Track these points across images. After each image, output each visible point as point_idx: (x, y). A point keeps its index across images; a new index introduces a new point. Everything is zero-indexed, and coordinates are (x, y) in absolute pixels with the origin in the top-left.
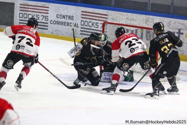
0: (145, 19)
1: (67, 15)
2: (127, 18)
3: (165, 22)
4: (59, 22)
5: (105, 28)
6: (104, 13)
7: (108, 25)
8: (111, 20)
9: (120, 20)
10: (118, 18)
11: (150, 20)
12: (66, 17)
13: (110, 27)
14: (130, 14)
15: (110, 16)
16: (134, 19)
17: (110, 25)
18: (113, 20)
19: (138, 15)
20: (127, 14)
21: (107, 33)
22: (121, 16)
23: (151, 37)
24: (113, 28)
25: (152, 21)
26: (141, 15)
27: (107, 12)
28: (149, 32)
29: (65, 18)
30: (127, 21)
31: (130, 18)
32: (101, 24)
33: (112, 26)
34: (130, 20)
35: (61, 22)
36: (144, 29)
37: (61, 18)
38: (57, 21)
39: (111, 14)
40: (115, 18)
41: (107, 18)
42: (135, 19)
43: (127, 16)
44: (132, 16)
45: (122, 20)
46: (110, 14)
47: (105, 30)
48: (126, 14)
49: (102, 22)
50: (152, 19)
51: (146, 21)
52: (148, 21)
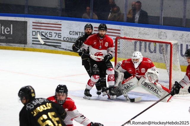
0: (158, 33)
1: (80, 31)
2: (140, 33)
3: (178, 35)
4: (72, 38)
5: (118, 43)
6: (116, 29)
7: (120, 40)
8: (124, 35)
9: (132, 35)
10: (130, 33)
11: (163, 34)
12: (79, 33)
13: (123, 42)
14: (142, 29)
15: (122, 31)
16: (146, 33)
17: (122, 40)
18: (125, 35)
19: (150, 29)
20: (140, 29)
21: (120, 48)
22: (133, 31)
23: (164, 51)
24: (125, 43)
25: (164, 34)
26: (153, 29)
27: (120, 27)
28: (162, 46)
29: (77, 35)
30: (140, 35)
31: (142, 32)
32: (114, 39)
33: (125, 41)
34: (143, 34)
35: (74, 38)
36: (157, 43)
37: (74, 35)
38: (70, 38)
39: (124, 29)
40: (128, 33)
41: (119, 33)
42: (148, 33)
43: (139, 30)
44: (145, 30)
45: (135, 34)
46: (122, 29)
47: (118, 45)
48: (138, 28)
49: (115, 37)
50: (165, 33)
51: (159, 35)
52: (161, 35)
